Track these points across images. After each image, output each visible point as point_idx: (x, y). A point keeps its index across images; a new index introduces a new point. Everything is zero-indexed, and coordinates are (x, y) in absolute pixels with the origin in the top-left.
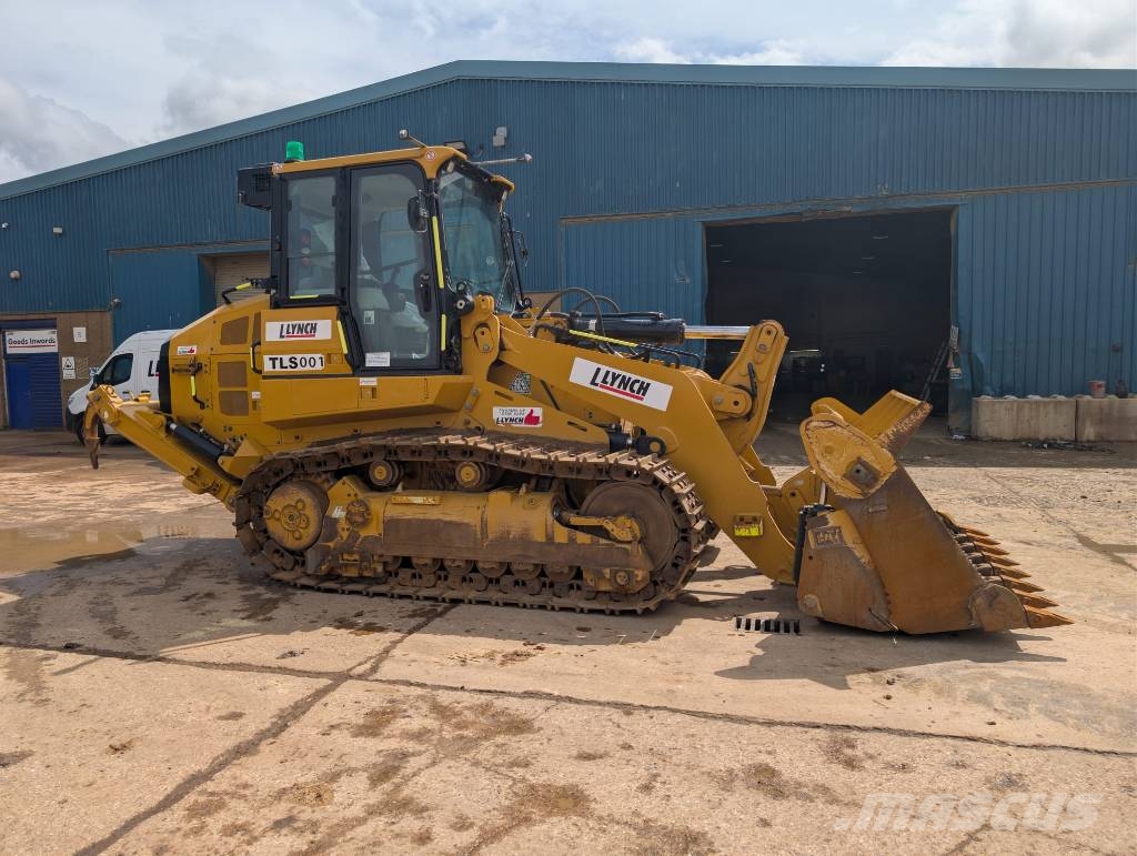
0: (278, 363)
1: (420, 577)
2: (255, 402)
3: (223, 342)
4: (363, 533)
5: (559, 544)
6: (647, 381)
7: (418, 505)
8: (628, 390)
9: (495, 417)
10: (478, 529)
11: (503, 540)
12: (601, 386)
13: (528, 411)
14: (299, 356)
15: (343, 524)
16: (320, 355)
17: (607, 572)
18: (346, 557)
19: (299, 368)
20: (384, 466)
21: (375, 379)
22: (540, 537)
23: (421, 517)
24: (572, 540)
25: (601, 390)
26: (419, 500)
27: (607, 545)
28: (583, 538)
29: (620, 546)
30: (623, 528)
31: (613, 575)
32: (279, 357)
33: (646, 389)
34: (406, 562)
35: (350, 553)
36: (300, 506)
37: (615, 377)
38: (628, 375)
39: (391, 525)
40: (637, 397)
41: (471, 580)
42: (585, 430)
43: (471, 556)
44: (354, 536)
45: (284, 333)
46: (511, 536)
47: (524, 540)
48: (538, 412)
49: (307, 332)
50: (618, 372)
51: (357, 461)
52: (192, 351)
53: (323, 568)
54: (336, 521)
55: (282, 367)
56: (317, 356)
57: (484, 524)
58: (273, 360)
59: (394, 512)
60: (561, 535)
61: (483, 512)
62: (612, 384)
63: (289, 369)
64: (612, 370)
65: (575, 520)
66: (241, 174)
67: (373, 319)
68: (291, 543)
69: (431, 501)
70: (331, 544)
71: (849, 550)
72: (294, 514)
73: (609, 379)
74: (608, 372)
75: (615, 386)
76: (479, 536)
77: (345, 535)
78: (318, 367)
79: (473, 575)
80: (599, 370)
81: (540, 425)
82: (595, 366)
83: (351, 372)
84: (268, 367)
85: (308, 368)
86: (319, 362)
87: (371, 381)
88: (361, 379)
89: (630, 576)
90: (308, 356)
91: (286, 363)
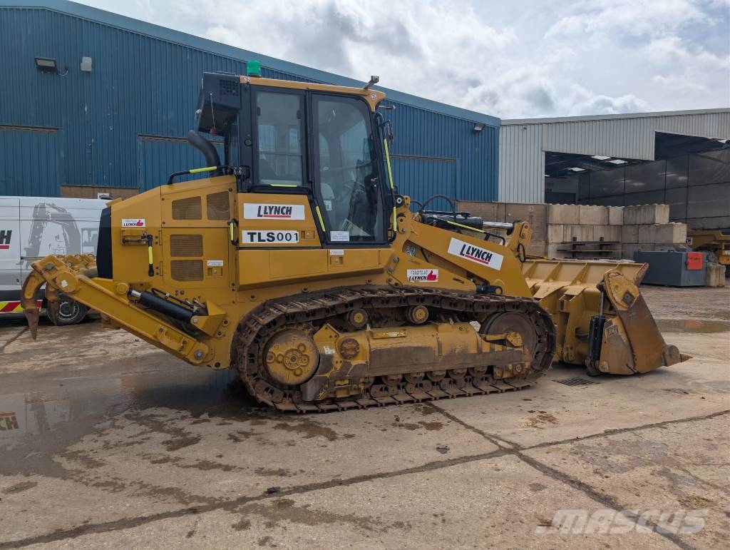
0: (256, 237)
1: (386, 389)
2: (210, 269)
3: (175, 218)
4: (354, 363)
5: (485, 353)
6: (490, 252)
7: (393, 338)
8: (480, 258)
9: (408, 277)
10: (437, 349)
11: (451, 355)
12: (466, 256)
13: (429, 271)
14: (276, 232)
15: (337, 358)
16: (296, 232)
17: (510, 367)
18: (338, 383)
19: (276, 241)
20: (361, 312)
21: (342, 250)
22: (473, 350)
23: (398, 345)
24: (492, 350)
25: (466, 258)
26: (394, 334)
27: (510, 350)
28: (498, 348)
29: (516, 349)
30: (515, 339)
31: (514, 367)
32: (257, 232)
33: (490, 258)
34: (378, 380)
35: (342, 380)
36: (302, 349)
37: (473, 251)
38: (481, 249)
39: (375, 354)
40: (484, 262)
41: (421, 385)
42: (463, 283)
43: (428, 369)
44: (346, 366)
45: (262, 213)
46: (456, 352)
47: (465, 353)
48: (436, 272)
49: (282, 213)
50: (475, 247)
51: (341, 311)
52: (139, 224)
53: (321, 394)
54: (330, 357)
55: (260, 240)
56: (293, 233)
57: (439, 345)
58: (252, 235)
59: (376, 344)
60: (486, 347)
61: (438, 338)
62: (472, 254)
63: (267, 242)
64: (472, 246)
65: (490, 337)
66: (207, 77)
67: (330, 206)
68: (291, 379)
69: (402, 334)
70: (327, 375)
71: (620, 336)
72: (296, 355)
73: (471, 251)
74: (470, 247)
75: (474, 256)
76: (437, 354)
77: (339, 366)
78: (294, 241)
79: (424, 382)
80: (465, 246)
81: (436, 281)
82: (462, 243)
83: (320, 245)
84: (245, 239)
85: (284, 241)
86: (294, 237)
87: (340, 252)
88: (331, 250)
89: (523, 365)
90: (284, 232)
91: (264, 236)
